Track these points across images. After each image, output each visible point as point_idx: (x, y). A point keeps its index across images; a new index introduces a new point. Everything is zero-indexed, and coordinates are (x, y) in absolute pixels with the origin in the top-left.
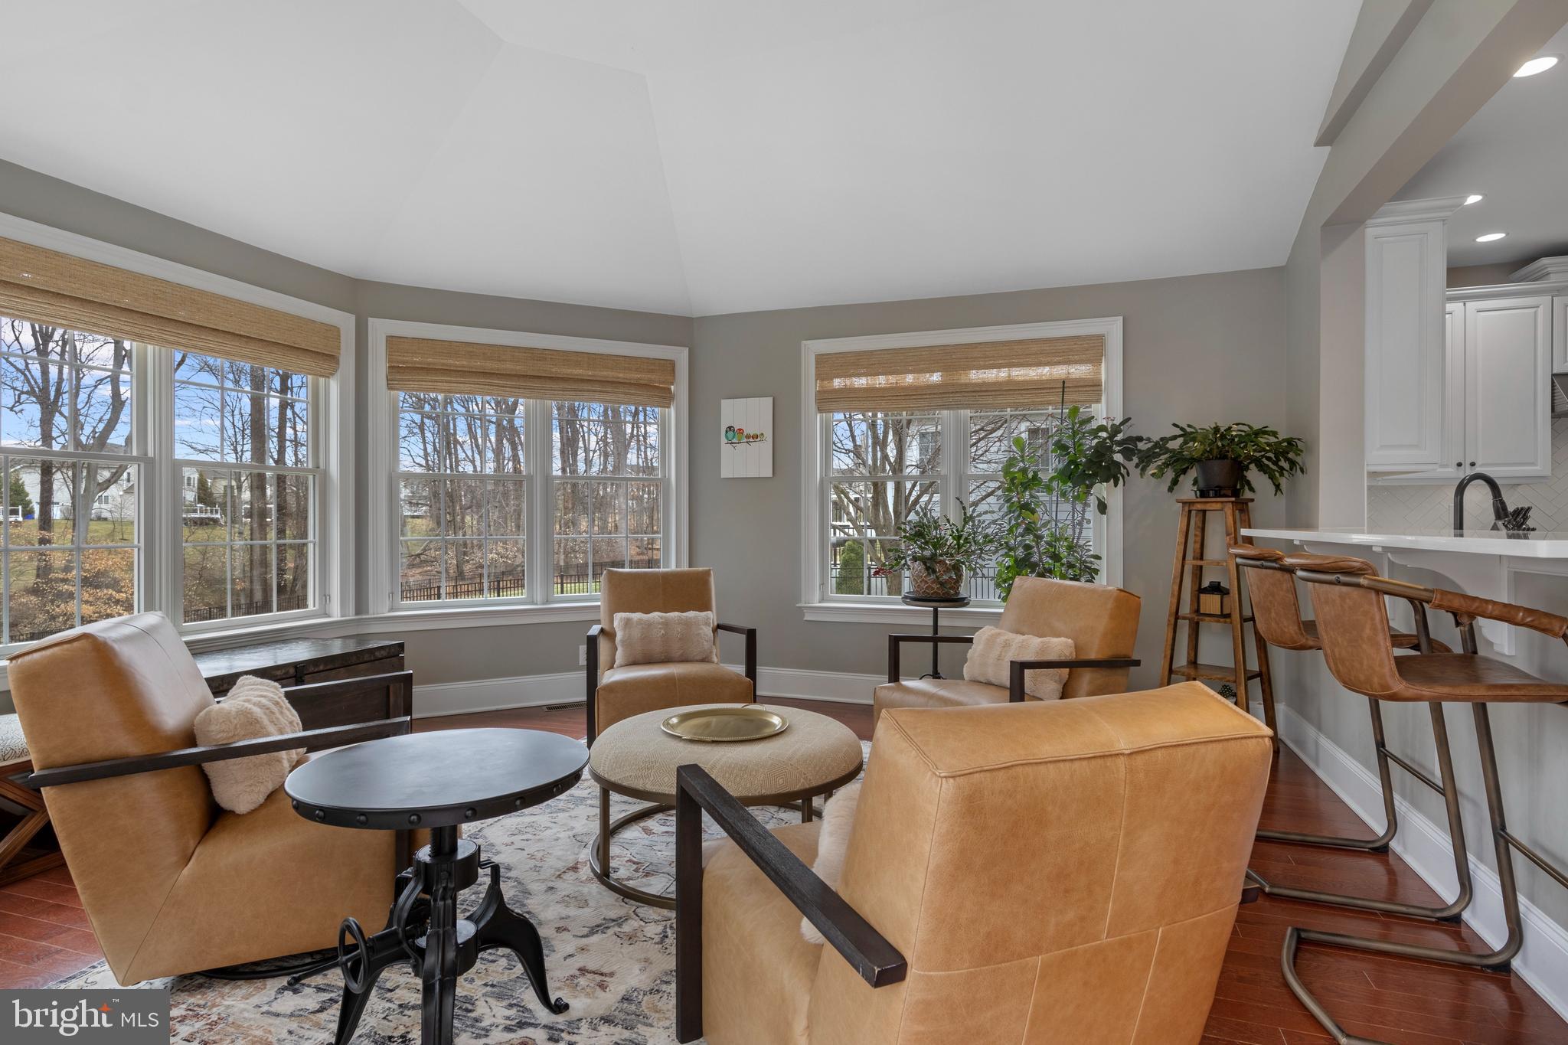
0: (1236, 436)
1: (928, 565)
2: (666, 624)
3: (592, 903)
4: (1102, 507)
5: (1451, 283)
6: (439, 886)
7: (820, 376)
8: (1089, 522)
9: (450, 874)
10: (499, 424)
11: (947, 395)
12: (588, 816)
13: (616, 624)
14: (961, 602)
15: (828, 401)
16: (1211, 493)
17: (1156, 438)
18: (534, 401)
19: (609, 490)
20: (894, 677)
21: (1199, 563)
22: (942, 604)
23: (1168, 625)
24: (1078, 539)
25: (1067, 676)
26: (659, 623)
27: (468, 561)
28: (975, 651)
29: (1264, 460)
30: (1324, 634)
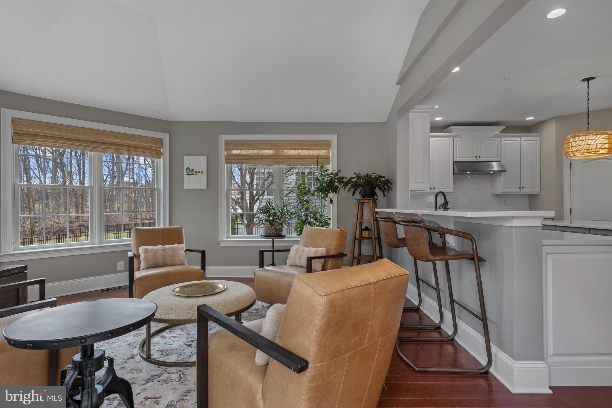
0: (373, 178)
1: (271, 223)
2: (164, 250)
3: (144, 370)
4: (331, 201)
5: (431, 132)
6: (87, 371)
7: (226, 149)
8: (326, 206)
9: (92, 365)
10: (54, 161)
11: (276, 159)
12: (134, 335)
13: (140, 251)
14: (283, 236)
15: (229, 159)
16: (366, 197)
17: (348, 178)
18: (94, 152)
19: (115, 192)
20: (262, 265)
21: (361, 220)
22: (276, 238)
23: (353, 242)
24: (323, 212)
25: (324, 261)
26: (161, 250)
27: (37, 226)
28: (291, 254)
29: (380, 186)
30: (409, 242)
